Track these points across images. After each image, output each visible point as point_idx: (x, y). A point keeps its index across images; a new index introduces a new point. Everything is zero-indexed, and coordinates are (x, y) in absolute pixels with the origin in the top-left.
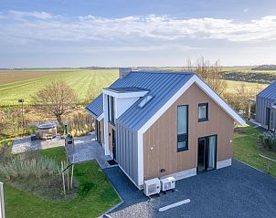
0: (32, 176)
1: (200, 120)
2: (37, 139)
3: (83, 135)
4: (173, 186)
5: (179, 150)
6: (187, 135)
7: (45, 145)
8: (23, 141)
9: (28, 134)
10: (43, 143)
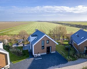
0: (15, 52)
1: (47, 43)
2: (18, 44)
3: (27, 44)
4: (40, 56)
5: (42, 49)
6: (44, 46)
7: (19, 46)
8: (15, 44)
9: (16, 43)
10: (19, 45)
